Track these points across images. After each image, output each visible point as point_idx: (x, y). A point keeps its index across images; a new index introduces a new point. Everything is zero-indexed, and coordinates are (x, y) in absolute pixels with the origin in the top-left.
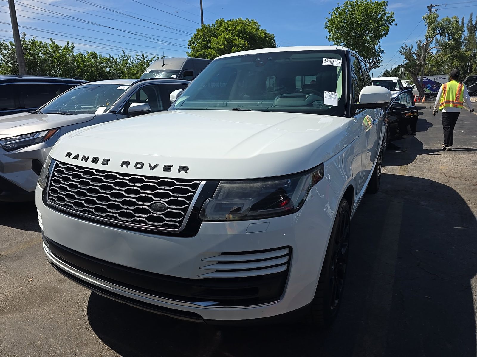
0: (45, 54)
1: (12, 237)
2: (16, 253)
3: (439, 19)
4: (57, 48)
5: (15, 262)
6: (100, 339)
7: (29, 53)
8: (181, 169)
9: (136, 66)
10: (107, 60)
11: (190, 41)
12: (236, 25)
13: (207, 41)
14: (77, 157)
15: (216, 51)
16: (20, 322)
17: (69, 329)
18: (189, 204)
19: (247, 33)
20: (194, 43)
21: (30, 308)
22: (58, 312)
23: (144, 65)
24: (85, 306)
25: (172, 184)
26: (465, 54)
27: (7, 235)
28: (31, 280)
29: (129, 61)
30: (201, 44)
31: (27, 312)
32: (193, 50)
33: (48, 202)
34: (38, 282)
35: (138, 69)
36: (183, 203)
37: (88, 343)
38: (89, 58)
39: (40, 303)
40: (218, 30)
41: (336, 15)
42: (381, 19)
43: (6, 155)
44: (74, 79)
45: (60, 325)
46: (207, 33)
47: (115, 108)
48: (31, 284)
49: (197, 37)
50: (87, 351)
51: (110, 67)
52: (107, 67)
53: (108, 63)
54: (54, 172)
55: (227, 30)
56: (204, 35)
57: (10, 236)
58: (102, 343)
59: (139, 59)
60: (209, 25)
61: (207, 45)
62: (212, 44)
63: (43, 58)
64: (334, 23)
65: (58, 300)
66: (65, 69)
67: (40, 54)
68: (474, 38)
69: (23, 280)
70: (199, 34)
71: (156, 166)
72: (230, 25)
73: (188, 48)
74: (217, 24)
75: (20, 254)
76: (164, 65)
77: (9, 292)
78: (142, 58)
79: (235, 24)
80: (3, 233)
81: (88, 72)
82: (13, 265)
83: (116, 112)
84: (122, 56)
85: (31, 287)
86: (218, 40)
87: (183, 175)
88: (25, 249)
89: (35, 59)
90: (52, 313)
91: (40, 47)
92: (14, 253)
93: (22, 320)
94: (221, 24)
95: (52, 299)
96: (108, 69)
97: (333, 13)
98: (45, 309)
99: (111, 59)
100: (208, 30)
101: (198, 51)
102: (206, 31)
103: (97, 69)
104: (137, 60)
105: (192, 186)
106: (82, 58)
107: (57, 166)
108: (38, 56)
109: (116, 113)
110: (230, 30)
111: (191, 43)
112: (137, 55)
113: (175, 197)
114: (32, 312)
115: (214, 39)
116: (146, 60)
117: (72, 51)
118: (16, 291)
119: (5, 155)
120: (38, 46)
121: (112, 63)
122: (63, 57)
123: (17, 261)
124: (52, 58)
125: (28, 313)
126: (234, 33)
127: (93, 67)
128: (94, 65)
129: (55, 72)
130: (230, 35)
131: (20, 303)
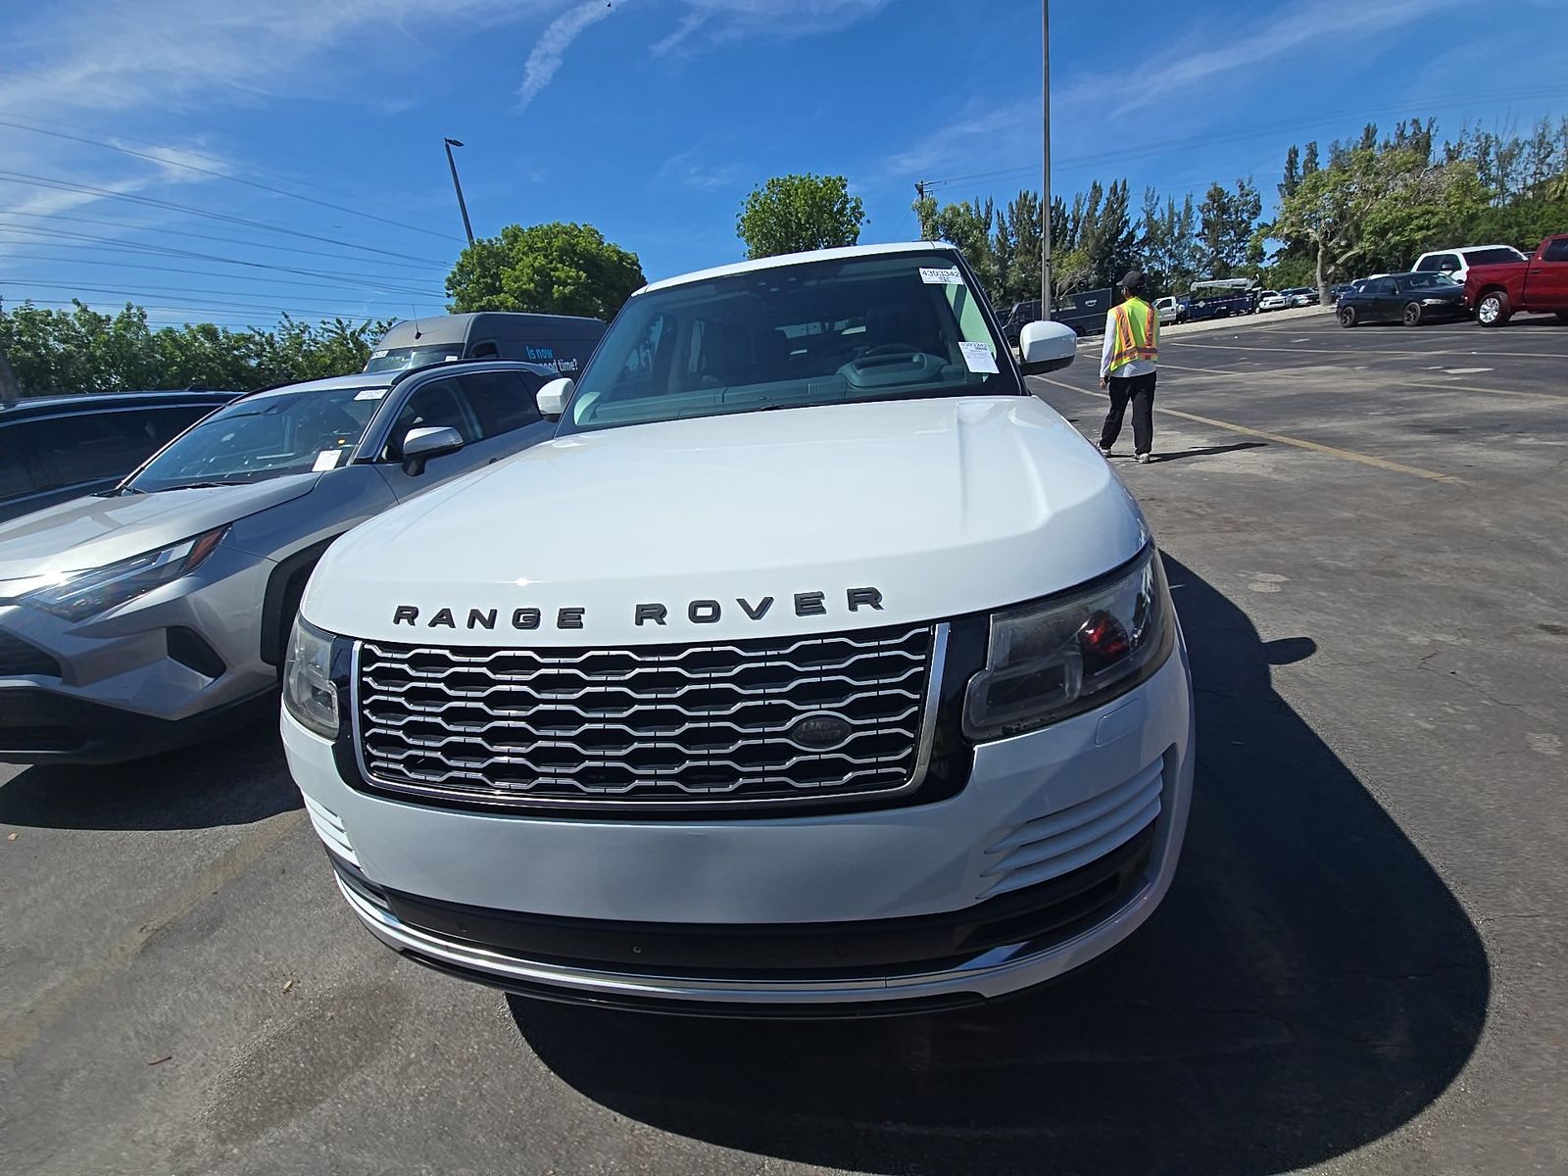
0: (64, 342)
1: (159, 862)
2: (196, 910)
3: (940, 209)
4: (96, 322)
5: (206, 941)
6: (608, 1107)
7: (19, 342)
8: (856, 598)
9: (328, 348)
10: (249, 339)
11: (449, 280)
12: (552, 238)
13: (491, 277)
14: (444, 617)
15: (516, 298)
16: (326, 1143)
17: (500, 1111)
18: (921, 702)
19: (580, 254)
20: (460, 285)
21: (334, 1083)
22: (434, 1065)
23: (348, 343)
24: (504, 1013)
25: (845, 651)
26: (989, 271)
27: (138, 858)
28: (291, 985)
29: (306, 336)
30: (478, 283)
31: (329, 1100)
32: (462, 299)
33: (372, 781)
34: (315, 984)
35: (334, 353)
36: (900, 703)
37: (582, 1137)
38: (195, 339)
39: (358, 1052)
40: (511, 250)
41: (755, 207)
42: (841, 211)
43: (70, 633)
44: (190, 390)
45: (462, 1107)
46: (488, 257)
47: (368, 448)
48: (296, 998)
49: (465, 269)
50: (597, 1166)
51: (259, 356)
52: (249, 356)
53: (251, 346)
54: (364, 679)
55: (532, 249)
56: (481, 264)
57: (149, 862)
58: (623, 1120)
59: (332, 331)
60: (490, 241)
61: (493, 285)
62: (503, 282)
63: (62, 350)
64: (755, 225)
65: (412, 1023)
66: (132, 372)
67: (51, 341)
68: (986, 243)
69: (264, 991)
70: (469, 263)
71: (767, 603)
72: (536, 239)
73: (449, 296)
74: (506, 237)
75: (212, 909)
76: (418, 335)
77: (234, 1049)
78: (337, 327)
79: (549, 234)
80: (123, 856)
81: (201, 373)
82: (205, 954)
83: (372, 458)
84: (283, 326)
85: (302, 1007)
86: (517, 273)
87: (867, 617)
88: (221, 888)
89: (39, 355)
90: (417, 1076)
91: (49, 324)
92: (192, 912)
93: (327, 1137)
94: (516, 237)
95: (392, 1028)
96: (253, 363)
97: (748, 203)
98: (386, 1069)
99: (257, 338)
100: (489, 252)
101: (473, 300)
102: (485, 253)
103: (225, 364)
104: (326, 335)
105: (911, 646)
106: (174, 340)
107: (367, 657)
108: (46, 346)
109: (372, 463)
110: (539, 250)
111: (452, 284)
112: (324, 323)
113: (867, 689)
114: (346, 1096)
115: (506, 273)
116: (348, 332)
117: (141, 326)
118: (255, 1036)
119: (67, 633)
120: (41, 322)
121: (262, 345)
122: (120, 343)
123: (212, 936)
124: (87, 348)
125: (336, 1104)
126: (551, 254)
127: (211, 360)
128: (214, 355)
129: (106, 382)
130: (541, 261)
131: (289, 1076)
